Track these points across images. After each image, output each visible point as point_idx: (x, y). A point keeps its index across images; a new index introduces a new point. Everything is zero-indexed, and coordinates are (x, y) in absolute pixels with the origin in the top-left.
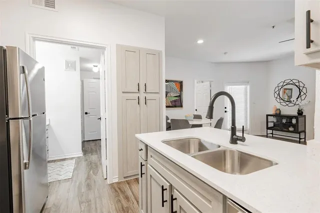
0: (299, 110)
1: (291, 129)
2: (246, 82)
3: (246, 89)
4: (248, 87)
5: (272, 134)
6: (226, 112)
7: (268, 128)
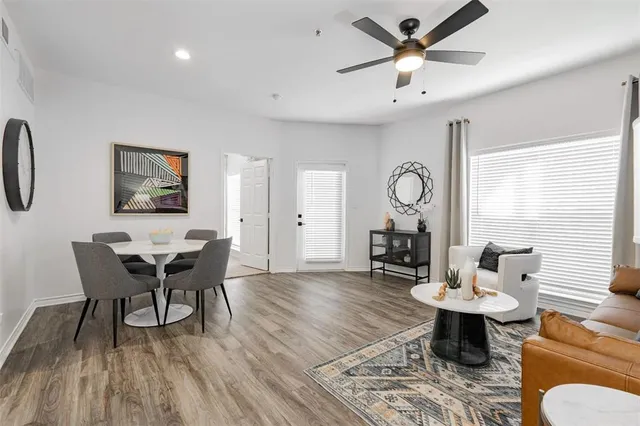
0: (421, 223)
1: (407, 259)
2: (340, 165)
3: (340, 177)
4: (344, 174)
5: (383, 268)
6: (300, 224)
7: (373, 258)
